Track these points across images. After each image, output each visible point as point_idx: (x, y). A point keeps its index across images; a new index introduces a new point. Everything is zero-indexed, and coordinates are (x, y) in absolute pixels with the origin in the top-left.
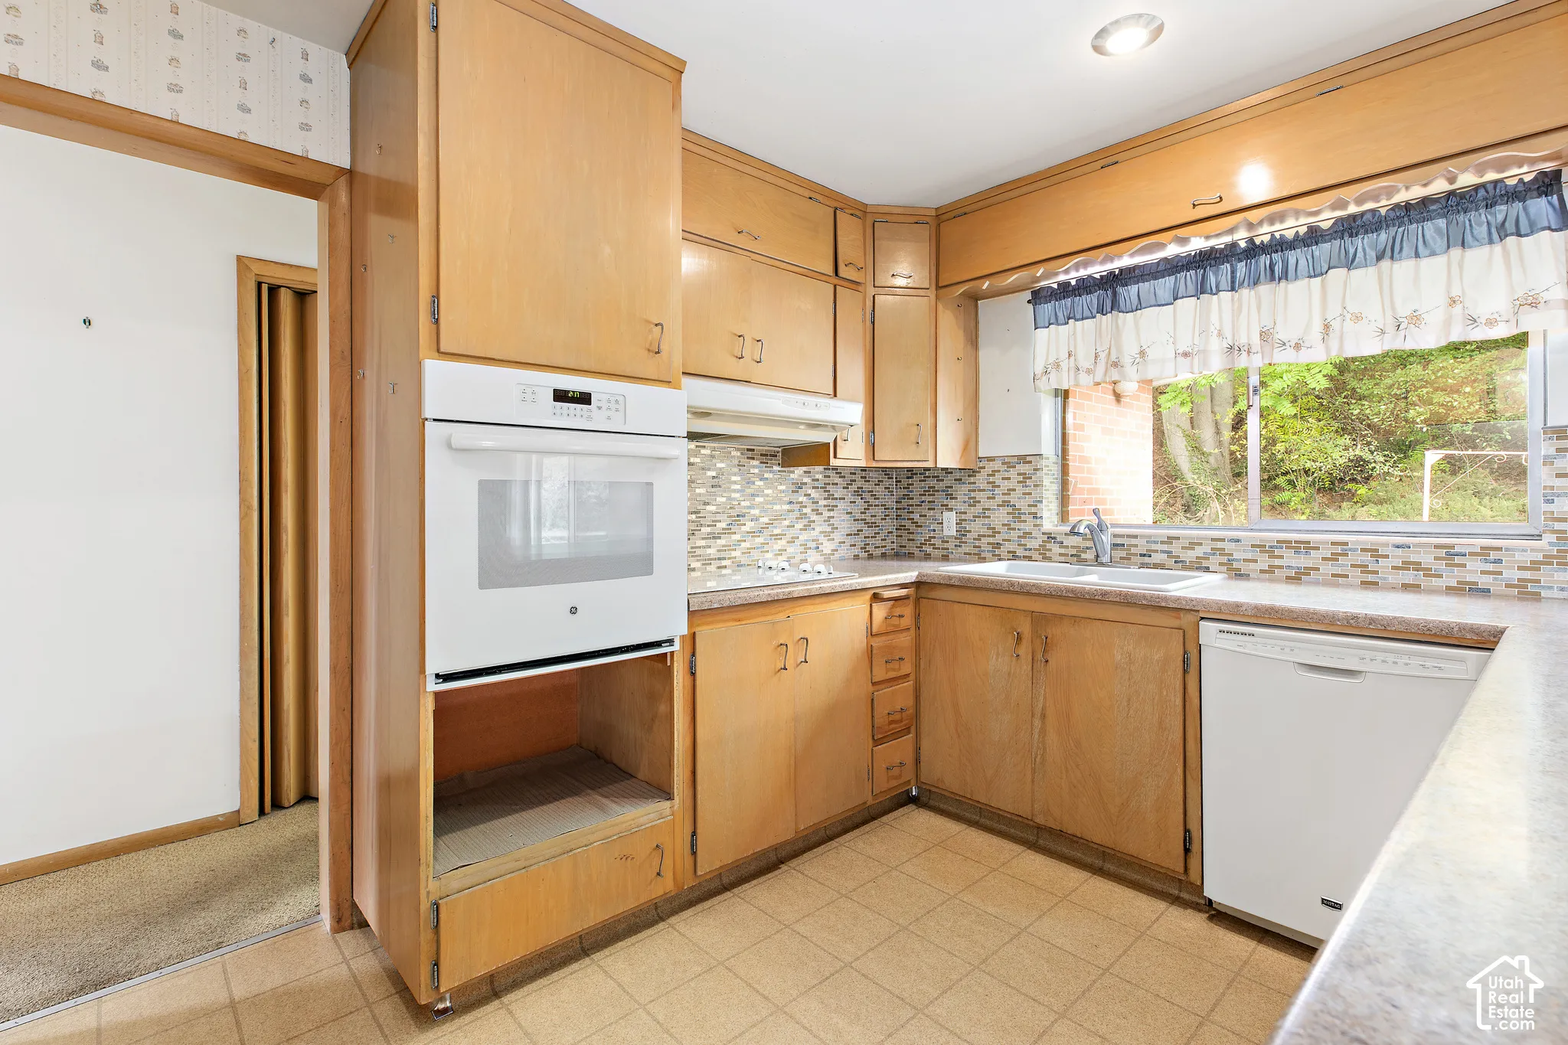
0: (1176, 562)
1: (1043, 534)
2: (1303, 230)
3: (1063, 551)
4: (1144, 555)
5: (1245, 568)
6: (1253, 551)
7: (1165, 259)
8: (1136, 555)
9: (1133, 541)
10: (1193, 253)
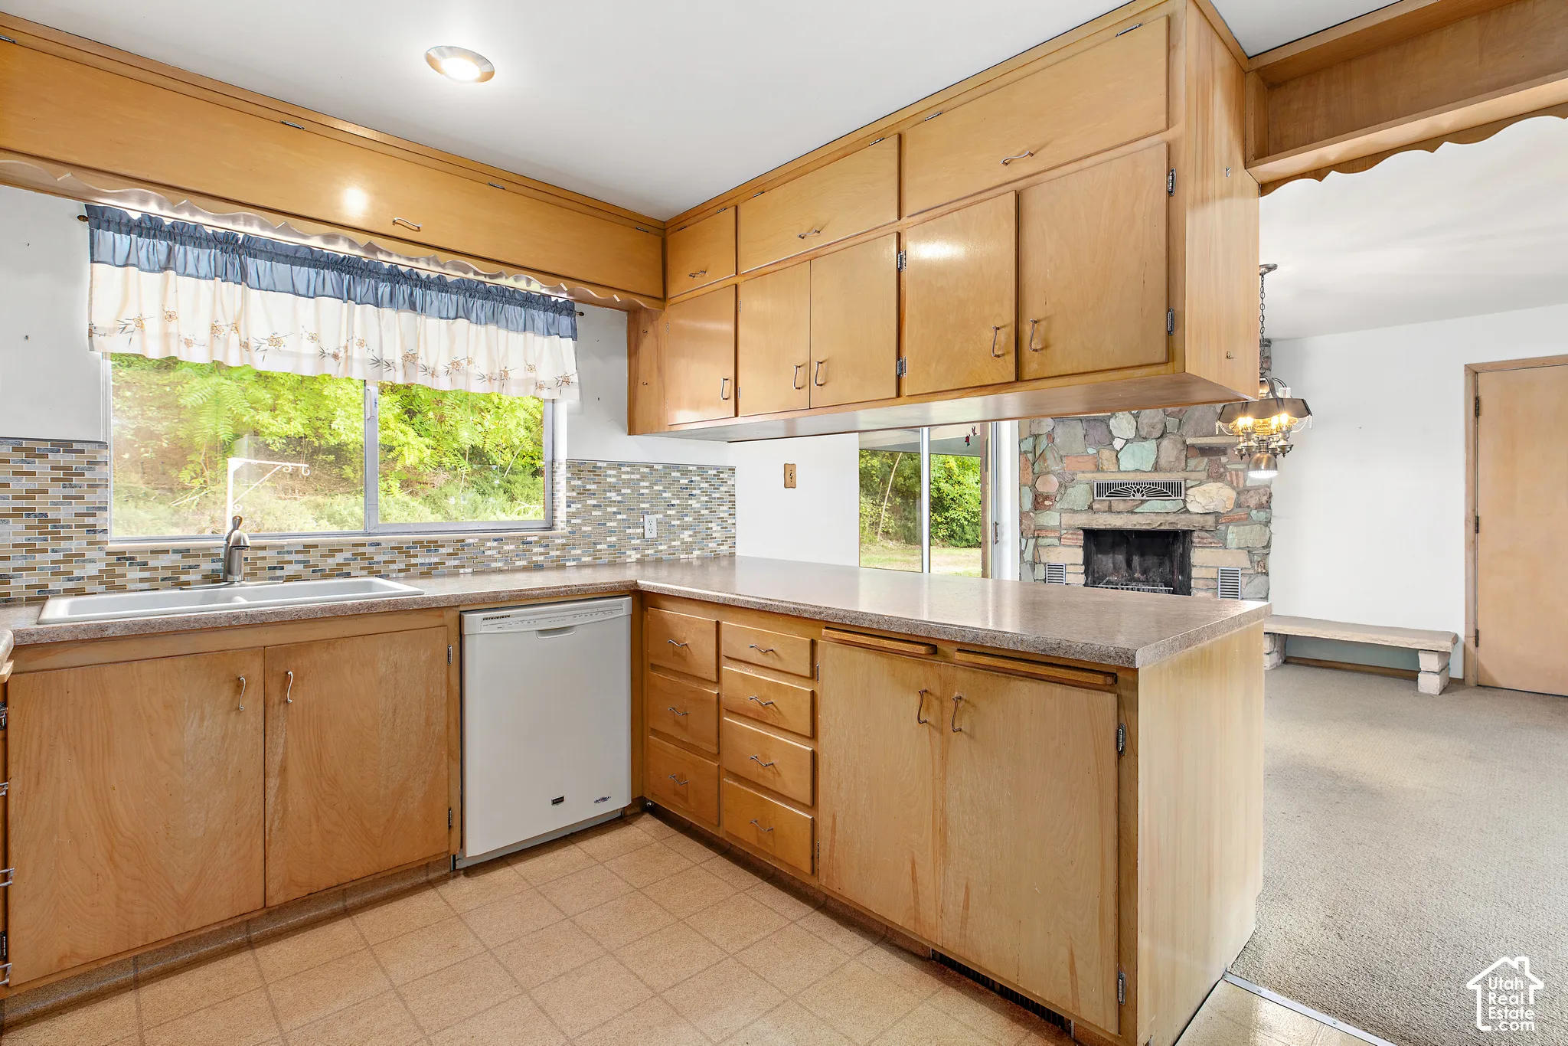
0: (313, 571)
1: (108, 554)
2: (434, 275)
3: (146, 575)
4: (275, 568)
5: (382, 568)
6: (392, 553)
7: (309, 247)
8: (264, 569)
9: (261, 554)
10: (342, 255)
